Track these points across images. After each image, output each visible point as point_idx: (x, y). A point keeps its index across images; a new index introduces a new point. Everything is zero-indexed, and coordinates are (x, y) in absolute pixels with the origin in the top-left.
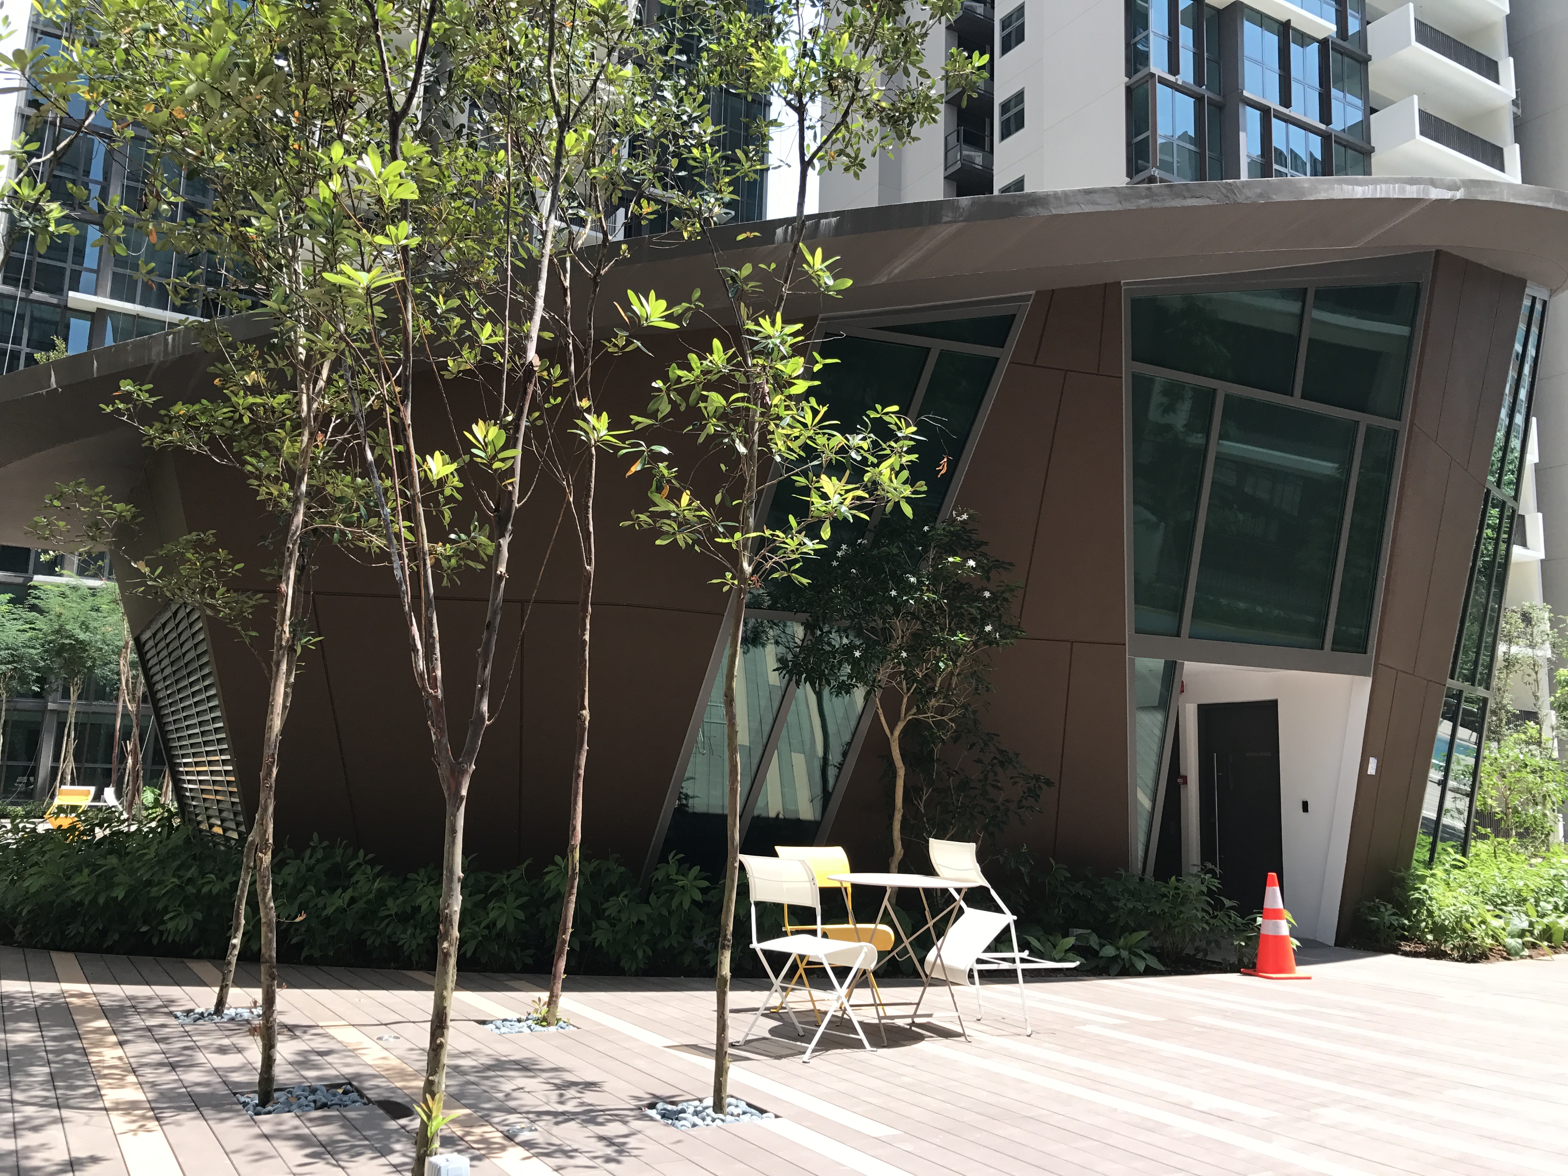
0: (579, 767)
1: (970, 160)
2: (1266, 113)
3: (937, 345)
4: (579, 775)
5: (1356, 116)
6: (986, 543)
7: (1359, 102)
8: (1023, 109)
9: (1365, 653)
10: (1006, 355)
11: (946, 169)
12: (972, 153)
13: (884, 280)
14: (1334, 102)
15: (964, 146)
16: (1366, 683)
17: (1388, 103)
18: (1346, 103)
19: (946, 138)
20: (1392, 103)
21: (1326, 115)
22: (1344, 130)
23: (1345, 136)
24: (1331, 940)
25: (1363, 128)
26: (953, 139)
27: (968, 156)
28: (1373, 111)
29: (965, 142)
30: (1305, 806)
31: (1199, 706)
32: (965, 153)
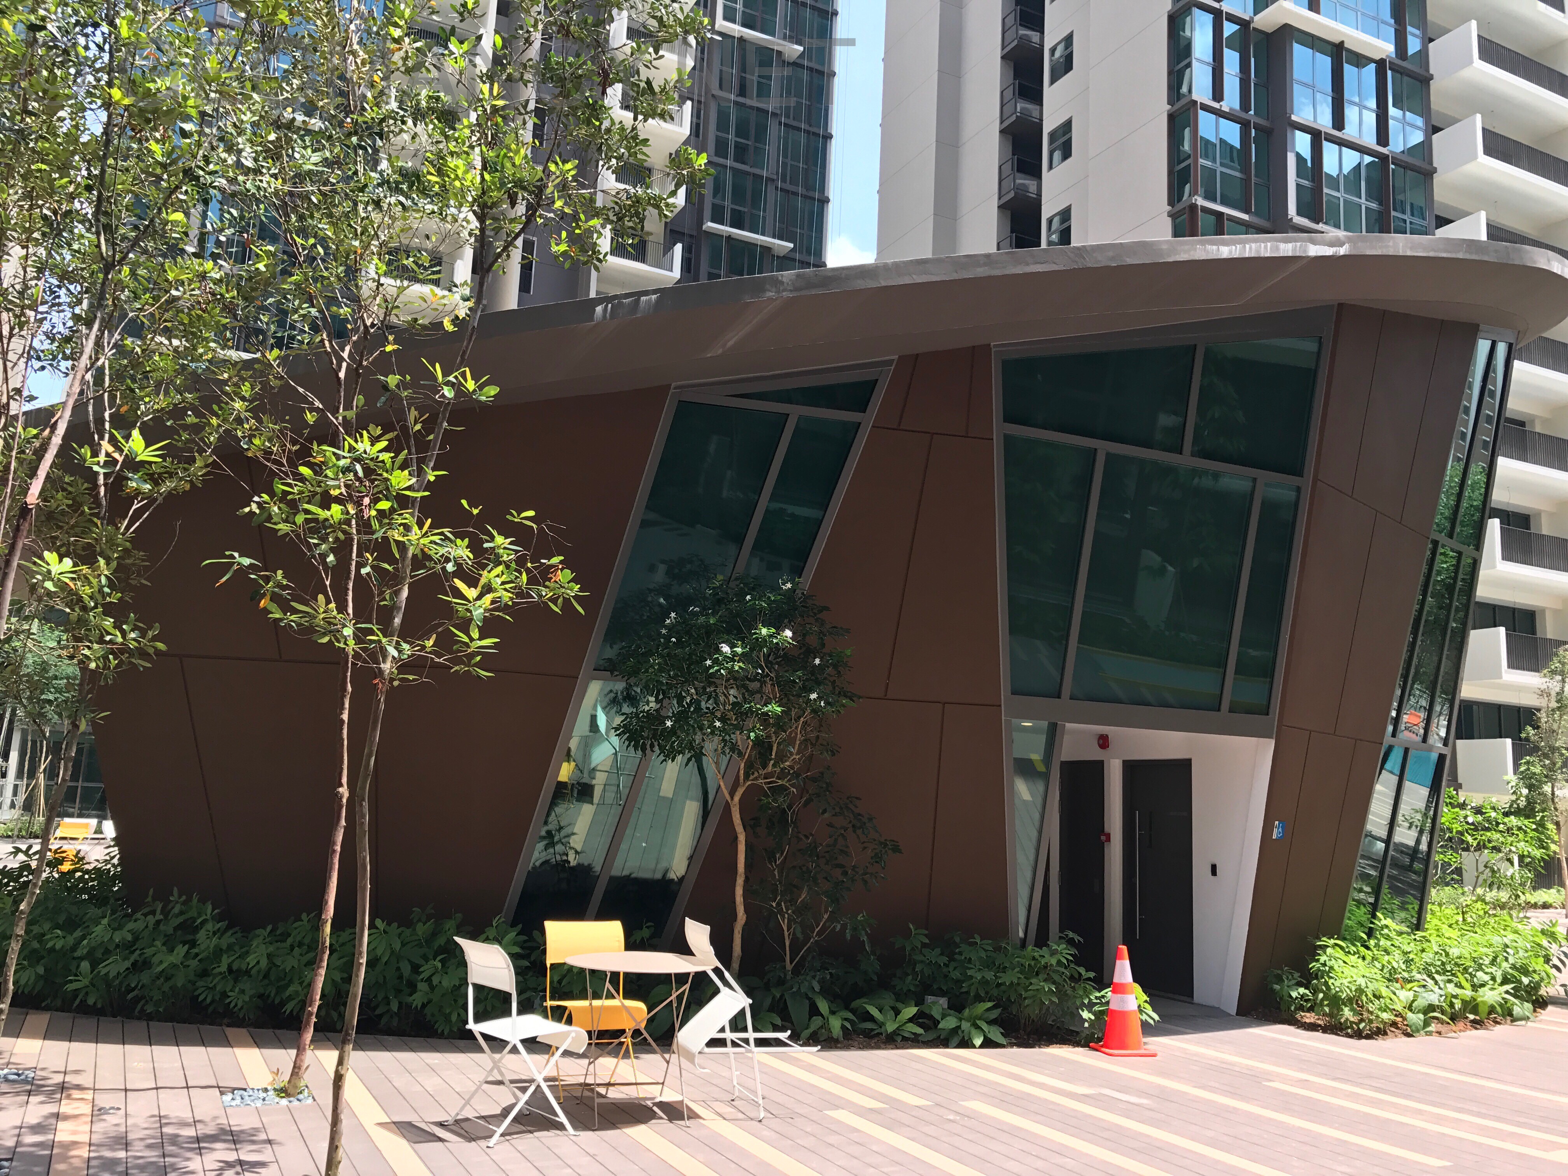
0: (334, 843)
1: (1025, 189)
2: (1317, 137)
3: (796, 412)
4: (334, 851)
5: (1417, 137)
6: (827, 609)
7: (1419, 121)
8: (1070, 138)
9: (1268, 714)
10: (868, 419)
11: (1000, 198)
12: (1026, 182)
13: (720, 351)
14: (1391, 122)
15: (1018, 175)
16: (1270, 745)
17: (1454, 121)
18: (1404, 121)
19: (1000, 167)
20: (1459, 121)
21: (1383, 136)
22: (1403, 152)
23: (1406, 158)
24: (1233, 1010)
25: (1424, 149)
26: (1007, 168)
27: (1023, 184)
28: (1436, 130)
29: (1018, 171)
30: (1214, 869)
31: (1124, 761)
32: (1018, 181)
